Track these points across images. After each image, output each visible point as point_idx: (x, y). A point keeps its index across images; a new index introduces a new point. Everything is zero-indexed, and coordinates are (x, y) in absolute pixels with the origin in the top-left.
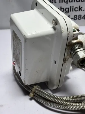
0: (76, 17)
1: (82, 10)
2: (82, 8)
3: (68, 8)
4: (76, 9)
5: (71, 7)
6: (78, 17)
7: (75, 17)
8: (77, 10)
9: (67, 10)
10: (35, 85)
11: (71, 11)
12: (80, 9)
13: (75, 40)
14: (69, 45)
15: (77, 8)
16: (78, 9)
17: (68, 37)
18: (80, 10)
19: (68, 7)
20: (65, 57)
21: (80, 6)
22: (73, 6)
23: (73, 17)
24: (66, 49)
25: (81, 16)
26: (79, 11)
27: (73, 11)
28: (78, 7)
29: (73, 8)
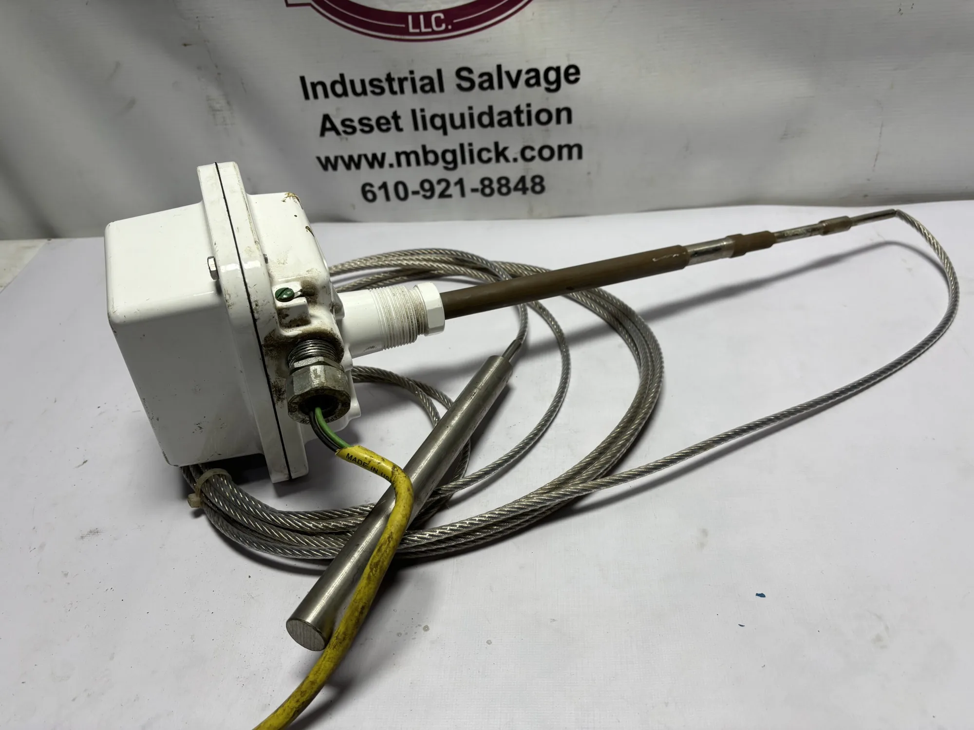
0: (490, 186)
1: (507, 160)
2: (505, 149)
3: (454, 152)
4: (485, 156)
5: (462, 146)
6: (495, 186)
7: (484, 187)
8: (490, 160)
9: (449, 157)
10: (210, 465)
11: (464, 162)
12: (500, 154)
13: (298, 326)
14: (272, 345)
15: (489, 151)
16: (493, 155)
17: (255, 320)
18: (502, 159)
19: (451, 148)
20: (272, 381)
21: (496, 145)
22: (470, 145)
23: (480, 187)
24: (266, 359)
25: (508, 180)
26: (498, 160)
27: (472, 161)
28: (492, 148)
29: (471, 152)
